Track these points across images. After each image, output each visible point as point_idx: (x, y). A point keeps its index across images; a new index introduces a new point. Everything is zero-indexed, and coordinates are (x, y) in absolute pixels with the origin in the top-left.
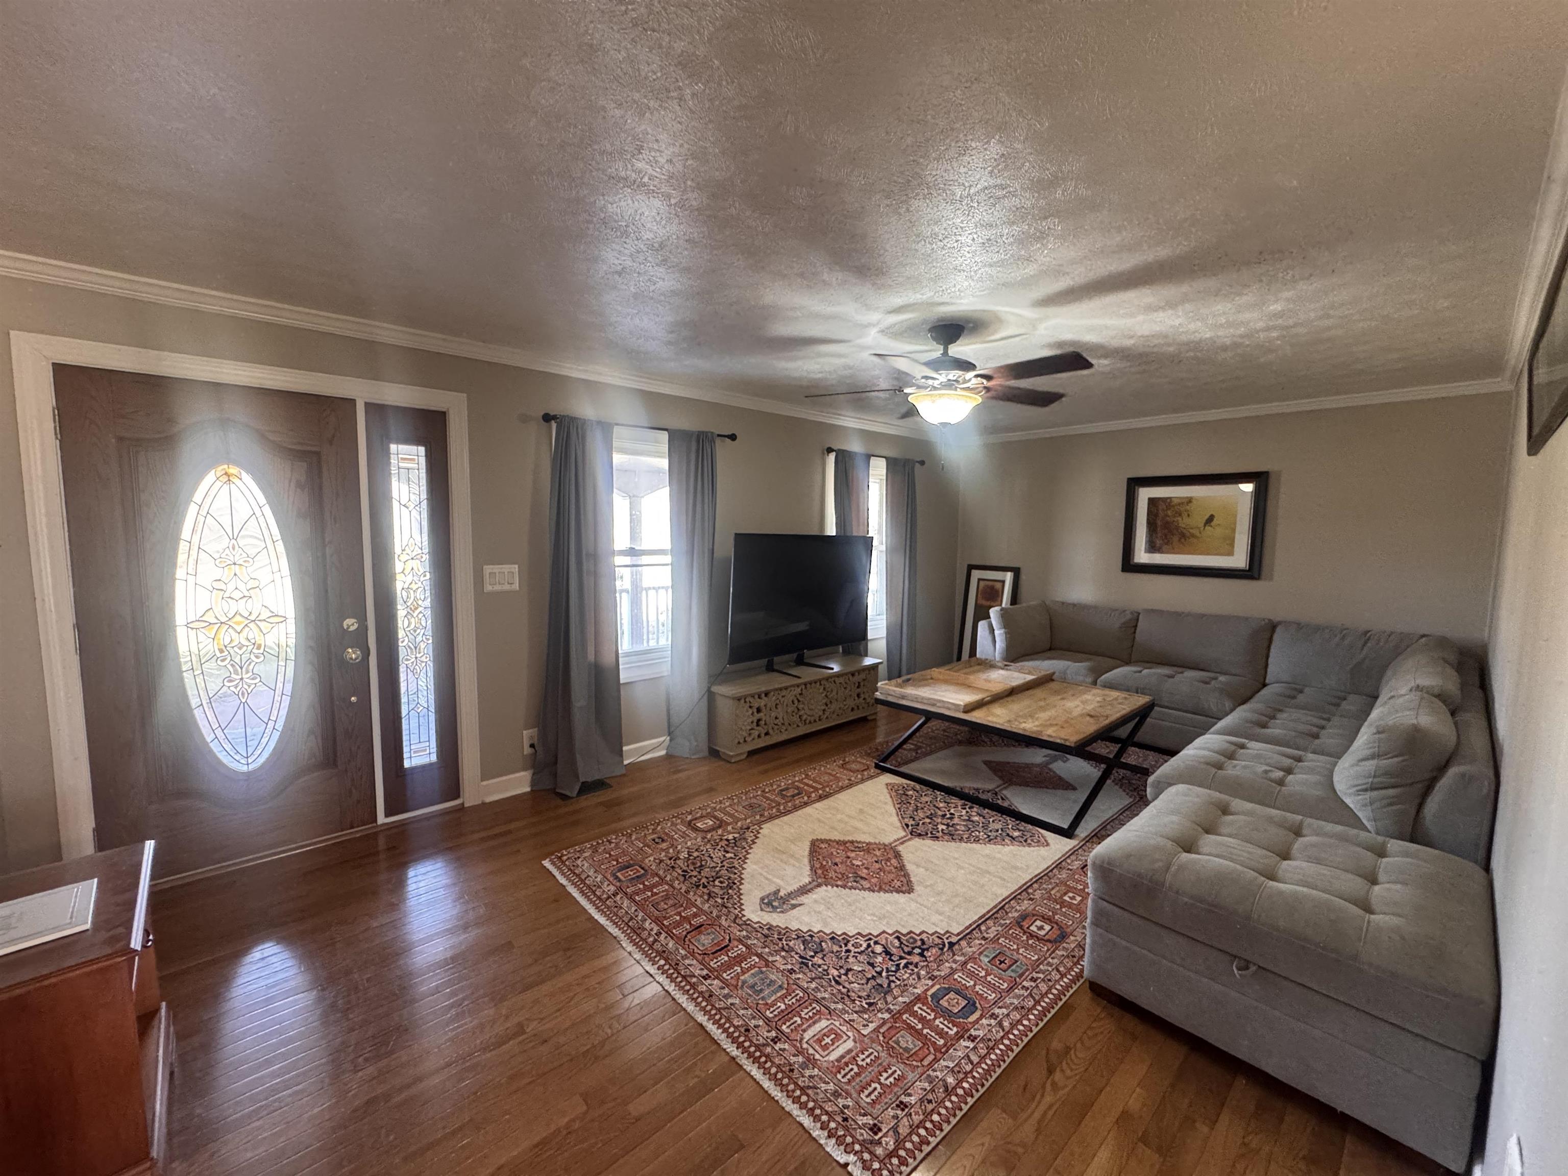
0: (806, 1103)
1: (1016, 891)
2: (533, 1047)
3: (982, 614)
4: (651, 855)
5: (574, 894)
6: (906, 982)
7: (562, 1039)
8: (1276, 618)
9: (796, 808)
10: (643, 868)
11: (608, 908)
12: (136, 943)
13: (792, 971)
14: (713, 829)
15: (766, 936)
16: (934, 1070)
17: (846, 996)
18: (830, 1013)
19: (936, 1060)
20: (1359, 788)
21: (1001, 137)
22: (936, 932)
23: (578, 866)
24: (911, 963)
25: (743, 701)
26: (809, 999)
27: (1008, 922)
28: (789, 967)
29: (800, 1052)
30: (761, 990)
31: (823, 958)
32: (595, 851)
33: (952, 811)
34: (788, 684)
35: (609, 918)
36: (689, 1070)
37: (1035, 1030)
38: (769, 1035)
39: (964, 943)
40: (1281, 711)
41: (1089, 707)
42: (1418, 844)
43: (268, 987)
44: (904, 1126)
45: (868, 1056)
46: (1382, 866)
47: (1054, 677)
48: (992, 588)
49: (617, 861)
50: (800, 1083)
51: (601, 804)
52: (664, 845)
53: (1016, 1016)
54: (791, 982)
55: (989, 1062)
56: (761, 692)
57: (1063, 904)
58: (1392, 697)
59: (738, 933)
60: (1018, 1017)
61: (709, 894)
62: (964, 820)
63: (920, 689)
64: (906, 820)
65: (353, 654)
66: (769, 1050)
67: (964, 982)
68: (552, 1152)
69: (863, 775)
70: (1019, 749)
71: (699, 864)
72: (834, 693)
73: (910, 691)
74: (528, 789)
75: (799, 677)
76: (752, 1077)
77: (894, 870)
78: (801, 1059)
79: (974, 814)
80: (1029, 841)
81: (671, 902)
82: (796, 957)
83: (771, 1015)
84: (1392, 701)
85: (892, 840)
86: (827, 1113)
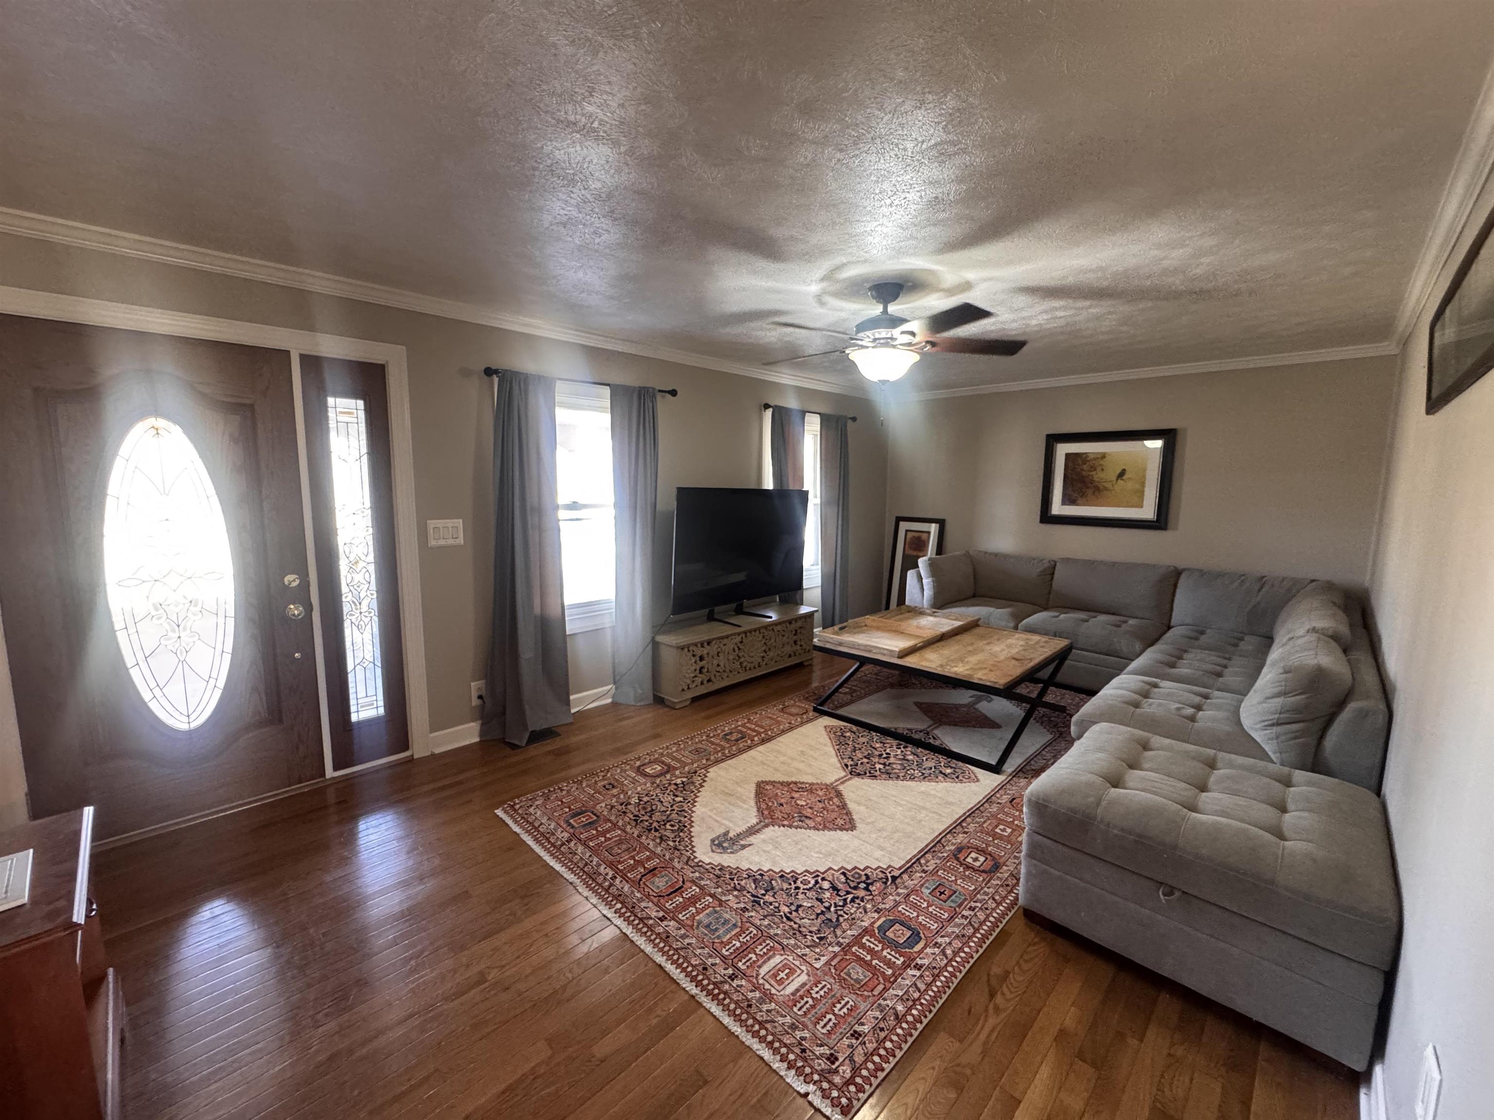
0: (765, 1037)
1: (951, 825)
2: (495, 994)
3: (911, 563)
4: (603, 801)
5: (528, 842)
6: (853, 916)
7: (521, 986)
8: (1181, 565)
9: (741, 752)
10: (595, 815)
11: (563, 854)
12: (79, 915)
13: (745, 910)
14: (662, 774)
15: (718, 877)
16: (885, 1000)
17: (798, 932)
18: (783, 948)
19: (885, 989)
20: (1266, 723)
21: (958, 91)
22: (879, 867)
23: (531, 814)
24: (857, 898)
25: (686, 650)
26: (763, 936)
27: (945, 855)
28: (742, 905)
29: (756, 988)
30: (717, 929)
31: (773, 896)
32: (547, 798)
33: (888, 751)
34: (730, 633)
35: (564, 865)
36: (650, 1010)
37: (976, 956)
38: (726, 972)
39: (905, 876)
40: (1186, 651)
41: (1014, 651)
42: (1320, 773)
43: (220, 946)
44: (859, 1054)
45: (821, 989)
46: (1290, 796)
47: (980, 623)
48: (919, 538)
49: (569, 808)
50: (758, 1018)
51: (549, 752)
52: (615, 791)
53: (957, 944)
54: (745, 920)
55: (935, 989)
56: (705, 641)
57: (995, 836)
58: (1291, 639)
59: (691, 875)
60: (960, 945)
61: (661, 838)
62: (900, 759)
63: (856, 636)
64: (845, 761)
65: (295, 610)
66: (727, 987)
67: (907, 914)
68: (519, 1098)
69: (802, 718)
70: (946, 691)
71: (649, 809)
72: (773, 641)
73: (847, 638)
74: (477, 739)
75: (739, 626)
76: (712, 1013)
77: (836, 809)
78: (757, 994)
79: (909, 753)
80: (960, 778)
81: (624, 847)
82: (748, 895)
83: (727, 953)
84: (1291, 643)
85: (833, 780)
86: (786, 1046)
